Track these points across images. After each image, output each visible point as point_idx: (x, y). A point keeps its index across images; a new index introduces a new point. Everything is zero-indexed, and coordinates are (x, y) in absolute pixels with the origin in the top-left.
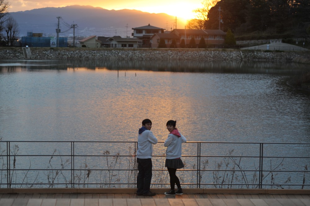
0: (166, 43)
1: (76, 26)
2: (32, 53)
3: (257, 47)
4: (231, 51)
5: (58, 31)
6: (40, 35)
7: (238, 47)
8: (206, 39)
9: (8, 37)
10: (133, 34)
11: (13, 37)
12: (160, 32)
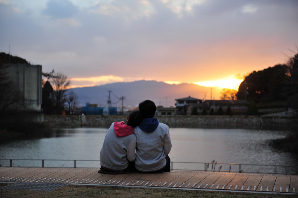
0: (198, 111)
1: (124, 98)
2: (87, 120)
3: (275, 115)
4: (252, 118)
5: (109, 102)
6: (95, 106)
7: (259, 114)
8: (232, 108)
9: (70, 107)
10: (176, 104)
11: (74, 107)
12: (198, 102)
